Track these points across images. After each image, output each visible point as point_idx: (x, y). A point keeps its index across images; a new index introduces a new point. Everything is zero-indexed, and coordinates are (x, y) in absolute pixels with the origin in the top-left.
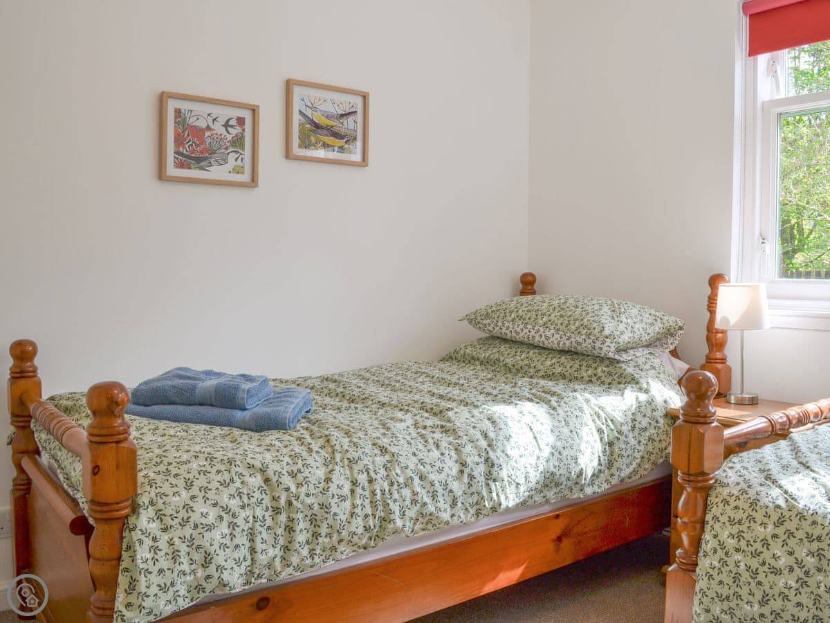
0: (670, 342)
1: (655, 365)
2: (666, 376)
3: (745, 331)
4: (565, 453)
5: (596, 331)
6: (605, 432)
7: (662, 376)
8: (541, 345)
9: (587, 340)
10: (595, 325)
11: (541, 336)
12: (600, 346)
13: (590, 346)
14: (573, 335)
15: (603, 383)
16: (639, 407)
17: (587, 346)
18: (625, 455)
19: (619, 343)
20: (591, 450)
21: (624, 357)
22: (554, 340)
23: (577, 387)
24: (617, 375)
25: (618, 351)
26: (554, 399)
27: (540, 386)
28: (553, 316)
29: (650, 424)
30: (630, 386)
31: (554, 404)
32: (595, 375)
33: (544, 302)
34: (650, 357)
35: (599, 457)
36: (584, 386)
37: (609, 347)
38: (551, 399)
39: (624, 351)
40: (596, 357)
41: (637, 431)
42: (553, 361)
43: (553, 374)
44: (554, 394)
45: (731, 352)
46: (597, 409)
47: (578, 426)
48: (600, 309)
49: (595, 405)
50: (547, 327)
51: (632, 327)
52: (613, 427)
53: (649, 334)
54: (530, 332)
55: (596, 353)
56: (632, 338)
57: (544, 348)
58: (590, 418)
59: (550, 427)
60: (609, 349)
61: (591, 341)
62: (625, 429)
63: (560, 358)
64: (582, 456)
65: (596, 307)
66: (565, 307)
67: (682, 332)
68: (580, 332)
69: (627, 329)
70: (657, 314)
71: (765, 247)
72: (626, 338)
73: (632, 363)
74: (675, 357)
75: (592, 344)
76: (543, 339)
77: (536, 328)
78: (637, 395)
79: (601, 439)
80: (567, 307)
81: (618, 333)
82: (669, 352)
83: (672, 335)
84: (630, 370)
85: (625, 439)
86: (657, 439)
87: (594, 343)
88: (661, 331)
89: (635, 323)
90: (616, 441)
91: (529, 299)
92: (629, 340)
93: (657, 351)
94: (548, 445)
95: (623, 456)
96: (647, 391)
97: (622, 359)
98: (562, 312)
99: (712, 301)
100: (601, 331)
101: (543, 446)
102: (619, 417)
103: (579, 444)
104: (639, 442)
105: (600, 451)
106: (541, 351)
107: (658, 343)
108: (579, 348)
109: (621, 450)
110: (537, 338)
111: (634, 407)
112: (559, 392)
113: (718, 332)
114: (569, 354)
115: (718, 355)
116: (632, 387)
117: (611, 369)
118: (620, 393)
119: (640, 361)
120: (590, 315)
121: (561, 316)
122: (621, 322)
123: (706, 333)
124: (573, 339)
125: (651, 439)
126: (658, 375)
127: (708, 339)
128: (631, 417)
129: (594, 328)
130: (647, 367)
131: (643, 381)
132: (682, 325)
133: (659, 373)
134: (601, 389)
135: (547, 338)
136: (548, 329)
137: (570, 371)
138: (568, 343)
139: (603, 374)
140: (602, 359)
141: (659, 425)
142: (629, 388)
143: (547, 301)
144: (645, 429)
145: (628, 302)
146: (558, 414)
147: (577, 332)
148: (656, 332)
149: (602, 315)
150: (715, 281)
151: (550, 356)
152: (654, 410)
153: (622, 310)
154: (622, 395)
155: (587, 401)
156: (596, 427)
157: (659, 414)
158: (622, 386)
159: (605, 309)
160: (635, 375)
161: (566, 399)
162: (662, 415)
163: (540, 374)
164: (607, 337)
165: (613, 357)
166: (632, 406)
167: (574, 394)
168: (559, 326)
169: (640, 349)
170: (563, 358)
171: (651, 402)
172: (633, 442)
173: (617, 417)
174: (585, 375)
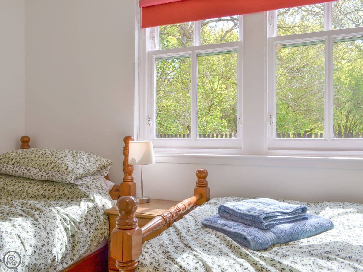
0: (104, 172)
1: (97, 185)
2: (103, 191)
3: (143, 165)
4: (43, 249)
5: (64, 169)
6: (70, 229)
7: (101, 191)
8: (31, 178)
9: (58, 174)
10: (63, 165)
11: (31, 173)
12: (66, 177)
13: (60, 178)
14: (50, 172)
15: (68, 198)
16: (89, 211)
17: (58, 177)
18: (82, 241)
19: (77, 175)
20: (61, 242)
21: (80, 182)
22: (39, 175)
23: (52, 203)
24: (76, 193)
25: (77, 179)
26: (36, 214)
27: (29, 205)
28: (38, 161)
29: (95, 220)
30: (84, 199)
31: (37, 216)
32: (64, 194)
33: (33, 153)
34: (94, 181)
35: (66, 245)
36: (57, 202)
37: (71, 178)
38: (35, 213)
39: (80, 178)
40: (64, 183)
41: (88, 226)
42: (38, 187)
43: (38, 195)
44: (37, 209)
45: (136, 176)
46: (64, 216)
47: (52, 229)
48: (66, 156)
49: (63, 213)
50: (34, 168)
51: (84, 165)
52: (74, 226)
53: (93, 169)
54: (24, 170)
55: (64, 181)
56: (84, 172)
57: (33, 180)
58: (60, 222)
59: (34, 233)
60: (71, 179)
61: (60, 175)
62: (81, 226)
63: (42, 185)
64: (55, 248)
65: (64, 155)
66: (45, 155)
67: (111, 166)
68: (54, 170)
69: (81, 167)
70: (98, 157)
71: (150, 123)
72: (81, 172)
73: (85, 186)
74: (108, 180)
75: (61, 176)
76: (32, 174)
77: (28, 168)
78: (88, 204)
79: (67, 234)
80: (47, 156)
81: (76, 169)
82: (105, 177)
83: (105, 168)
84: (83, 190)
85: (81, 232)
86: (100, 228)
87: (62, 175)
88: (100, 166)
89: (86, 163)
90: (76, 234)
91: (24, 151)
92: (83, 173)
93: (98, 177)
94: (31, 246)
95: (80, 242)
96: (93, 201)
97: (79, 184)
98: (44, 159)
99: (125, 150)
100: (66, 169)
101: (28, 247)
102: (77, 219)
103: (53, 241)
104: (90, 231)
105: (66, 242)
106: (31, 181)
107: (98, 173)
108: (54, 179)
109: (79, 238)
110: (29, 174)
111: (86, 211)
112: (41, 207)
113: (129, 166)
114: (48, 182)
115: (129, 177)
116: (85, 200)
117: (72, 190)
118: (78, 204)
119: (89, 184)
120: (60, 159)
121: (43, 161)
122: (78, 163)
123: (123, 166)
124: (50, 174)
125: (96, 229)
126: (99, 191)
127: (124, 170)
128: (85, 217)
129: (62, 167)
130: (93, 187)
131: (91, 196)
132: (110, 163)
133: (99, 190)
134: (67, 202)
135: (34, 174)
136: (35, 169)
137: (48, 193)
138: (47, 176)
139: (68, 193)
140: (67, 184)
141: (100, 220)
142: (83, 200)
143: (35, 152)
144: (93, 224)
145: (82, 152)
146: (39, 224)
147: (52, 170)
148: (97, 167)
149: (67, 159)
150: (127, 140)
151: (37, 184)
152: (97, 212)
153: (79, 156)
154: (79, 205)
155: (58, 211)
156: (64, 227)
157: (100, 214)
158: (79, 199)
159: (69, 156)
160: (86, 192)
161: (45, 212)
162: (102, 214)
163: (30, 196)
164: (70, 172)
165: (74, 183)
166: (85, 211)
167: (50, 208)
168: (42, 167)
169: (89, 177)
170: (44, 185)
171: (96, 207)
172: (86, 232)
173: (76, 219)
174: (57, 194)
